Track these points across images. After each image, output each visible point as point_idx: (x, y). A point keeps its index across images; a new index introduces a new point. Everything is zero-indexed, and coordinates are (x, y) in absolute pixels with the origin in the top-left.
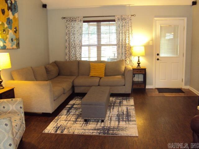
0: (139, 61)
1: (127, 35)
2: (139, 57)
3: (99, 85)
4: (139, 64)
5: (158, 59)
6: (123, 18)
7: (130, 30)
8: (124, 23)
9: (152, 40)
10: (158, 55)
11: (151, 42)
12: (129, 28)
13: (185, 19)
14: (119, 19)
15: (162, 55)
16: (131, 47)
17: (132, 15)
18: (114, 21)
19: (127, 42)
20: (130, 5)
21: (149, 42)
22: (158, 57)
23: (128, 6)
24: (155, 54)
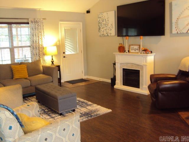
0: (52, 59)
1: (40, 37)
2: (52, 56)
3: (31, 86)
4: (53, 62)
5: (64, 57)
6: (36, 21)
7: (42, 32)
8: (37, 25)
9: (59, 41)
10: (64, 53)
11: (58, 43)
12: (41, 30)
13: (81, 23)
14: (32, 22)
15: (67, 53)
16: (43, 48)
17: (43, 19)
18: (28, 23)
19: (40, 43)
20: (40, 10)
21: (57, 43)
22: (64, 55)
23: (38, 10)
24: (62, 53)
